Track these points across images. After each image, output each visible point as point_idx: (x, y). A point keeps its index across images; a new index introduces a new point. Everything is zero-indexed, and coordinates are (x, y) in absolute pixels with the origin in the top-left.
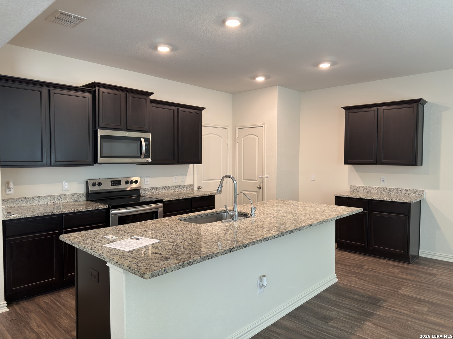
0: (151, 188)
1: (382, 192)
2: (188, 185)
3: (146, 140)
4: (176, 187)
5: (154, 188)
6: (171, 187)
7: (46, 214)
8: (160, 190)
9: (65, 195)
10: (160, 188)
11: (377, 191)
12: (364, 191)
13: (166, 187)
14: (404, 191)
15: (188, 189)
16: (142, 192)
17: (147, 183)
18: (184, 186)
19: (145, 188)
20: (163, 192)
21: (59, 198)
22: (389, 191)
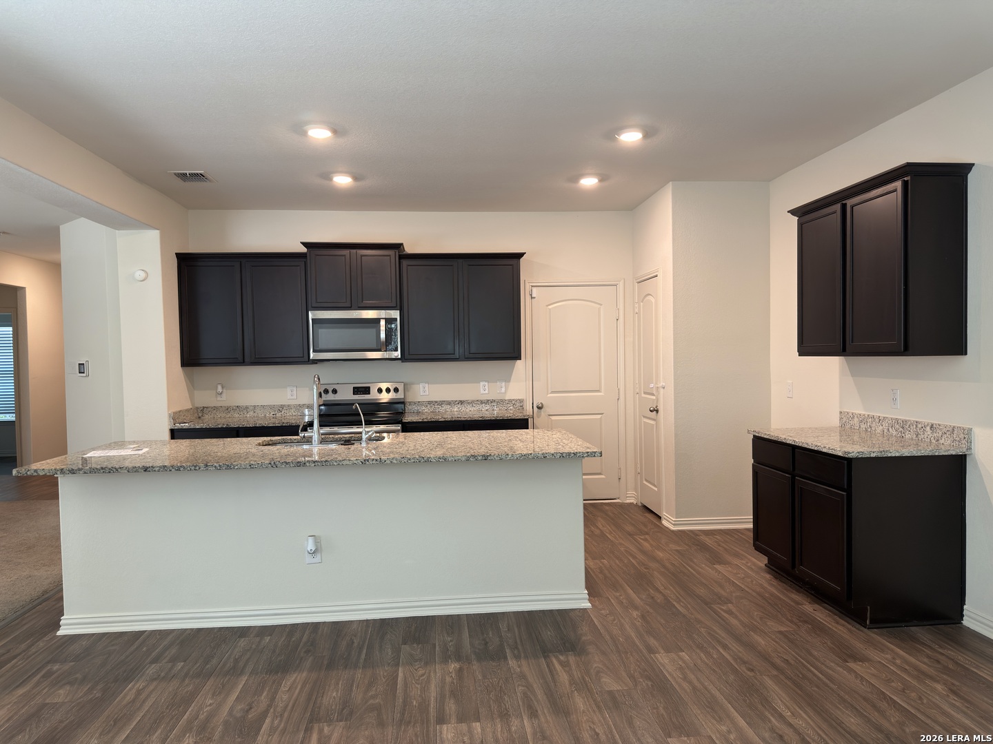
0: (430, 403)
1: (890, 429)
2: (510, 401)
3: (389, 321)
4: (482, 402)
5: (436, 402)
6: (472, 403)
7: (220, 426)
8: (449, 407)
9: (289, 406)
10: (449, 403)
11: (881, 427)
12: (860, 427)
13: (461, 402)
14: (928, 428)
15: (512, 407)
16: (409, 408)
17: (424, 394)
18: (502, 401)
19: (419, 402)
20: (455, 410)
21: (281, 409)
22: (903, 428)
